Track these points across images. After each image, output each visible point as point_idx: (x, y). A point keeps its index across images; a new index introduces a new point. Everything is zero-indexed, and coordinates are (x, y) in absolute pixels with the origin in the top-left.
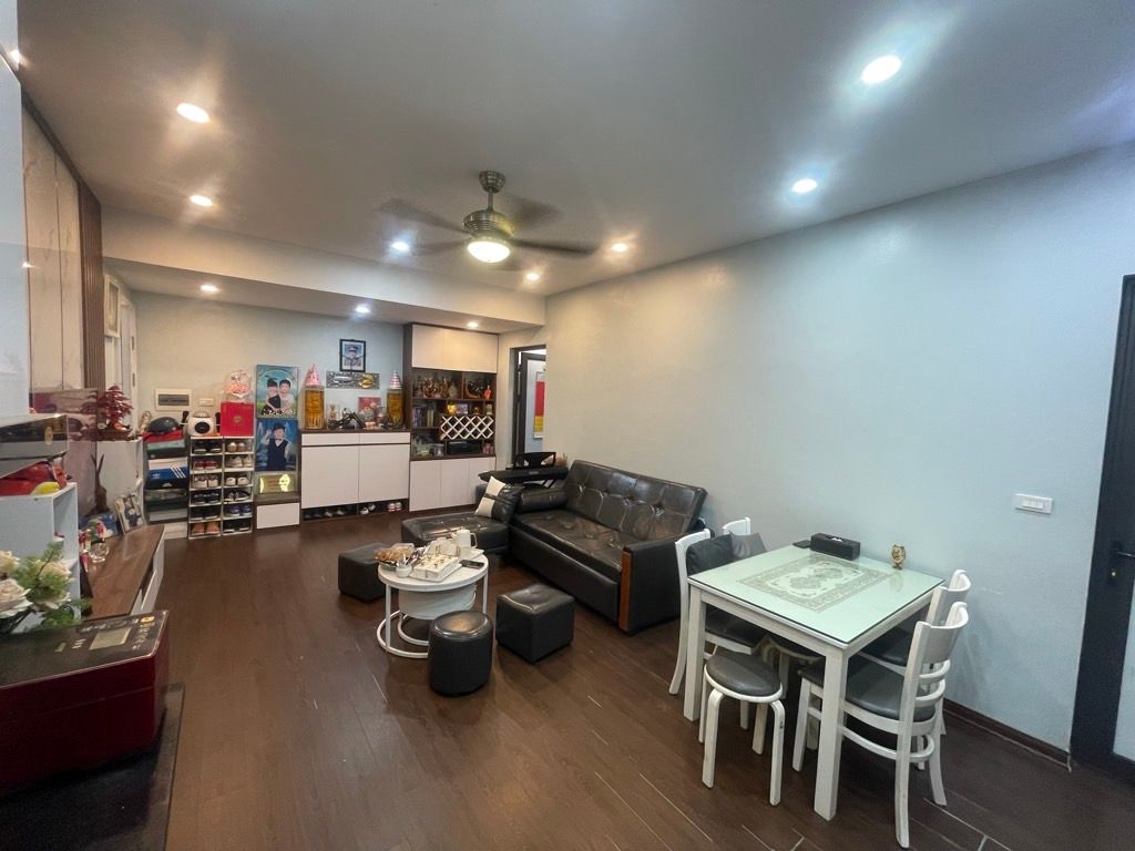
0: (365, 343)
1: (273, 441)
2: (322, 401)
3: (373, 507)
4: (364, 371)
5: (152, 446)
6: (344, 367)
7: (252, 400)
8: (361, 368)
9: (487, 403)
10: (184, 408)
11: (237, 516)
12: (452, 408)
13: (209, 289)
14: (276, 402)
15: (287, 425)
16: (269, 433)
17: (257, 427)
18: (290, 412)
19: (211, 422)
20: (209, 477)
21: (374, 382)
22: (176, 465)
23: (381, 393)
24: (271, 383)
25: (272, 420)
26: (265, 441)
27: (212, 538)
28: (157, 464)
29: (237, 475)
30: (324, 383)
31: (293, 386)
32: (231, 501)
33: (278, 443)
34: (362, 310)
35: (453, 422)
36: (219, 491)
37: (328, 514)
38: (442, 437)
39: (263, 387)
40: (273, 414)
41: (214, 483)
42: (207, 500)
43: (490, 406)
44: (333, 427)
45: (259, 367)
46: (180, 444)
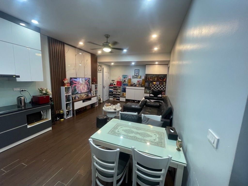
0: (139, 70)
1: (124, 87)
2: (131, 81)
3: (137, 101)
4: (139, 75)
5: (110, 87)
6: (135, 75)
7: (122, 81)
8: (138, 75)
9: (164, 82)
10: (114, 82)
11: (118, 98)
12: (154, 83)
13: (112, 64)
14: (125, 81)
15: (126, 85)
16: (124, 86)
17: (122, 85)
18: (127, 83)
19: (116, 84)
20: (115, 92)
21: (141, 77)
22: (112, 90)
23: (141, 80)
24: (124, 78)
25: (124, 84)
26: (123, 87)
27: (115, 101)
28: (110, 89)
29: (118, 92)
30: (132, 78)
31: (127, 78)
32: (117, 96)
33: (125, 88)
34: (133, 64)
35: (154, 86)
36: (116, 94)
37: (130, 101)
38: (152, 89)
39: (123, 79)
40: (124, 83)
41: (115, 93)
42: (115, 95)
43: (164, 83)
44: (132, 85)
45: (123, 75)
46: (112, 87)
